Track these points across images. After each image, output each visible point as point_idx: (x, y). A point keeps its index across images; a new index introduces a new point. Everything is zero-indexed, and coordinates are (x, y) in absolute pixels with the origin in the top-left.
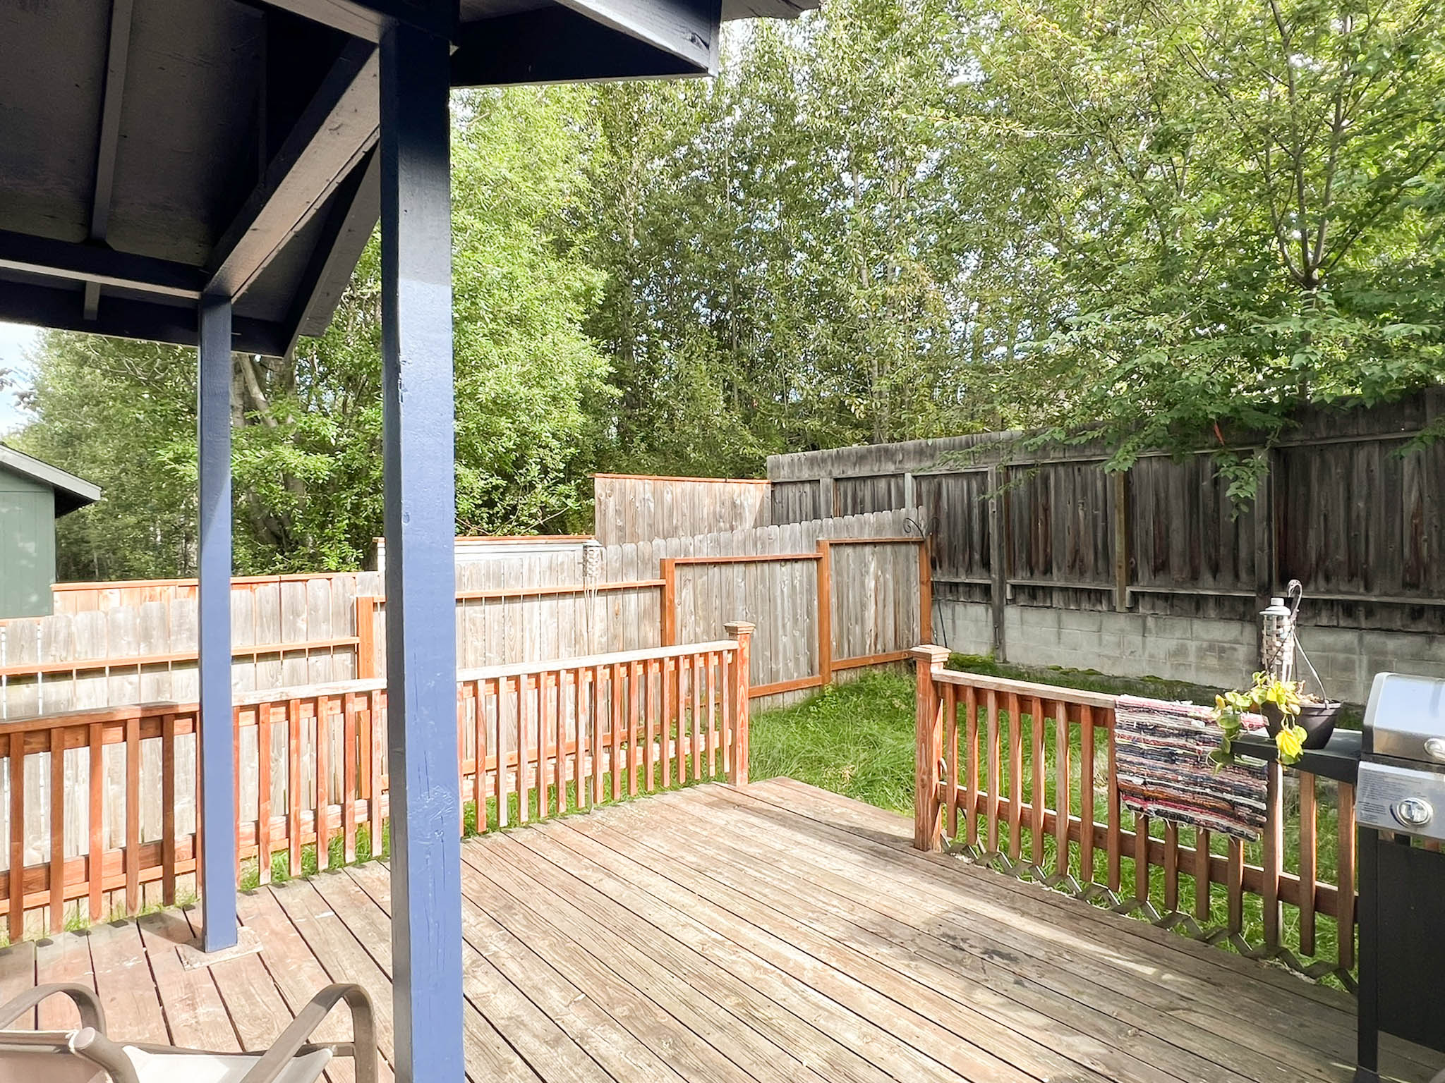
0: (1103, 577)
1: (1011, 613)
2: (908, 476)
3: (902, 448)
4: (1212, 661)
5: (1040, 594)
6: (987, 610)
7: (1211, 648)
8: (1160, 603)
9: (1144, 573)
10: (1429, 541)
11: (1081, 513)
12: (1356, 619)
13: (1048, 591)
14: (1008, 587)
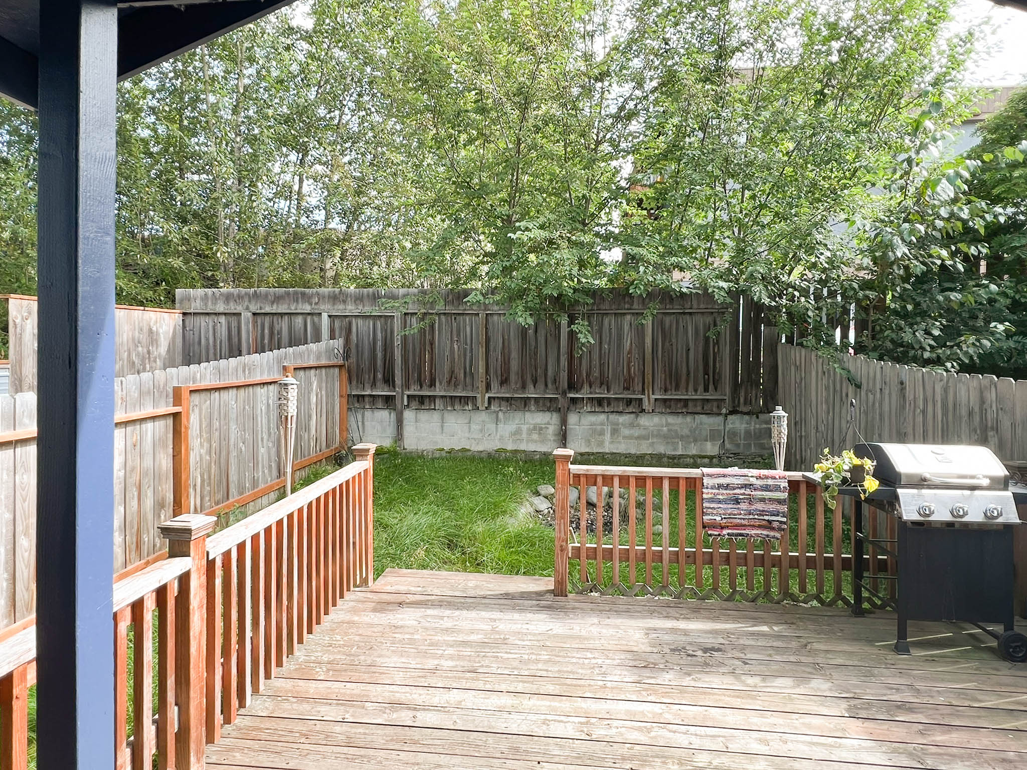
0: (469, 388)
1: (408, 415)
2: (325, 316)
3: (318, 294)
4: (535, 436)
5: (427, 401)
6: (390, 414)
7: (535, 428)
8: (503, 403)
9: (495, 385)
10: (634, 366)
11: (456, 346)
12: (603, 407)
13: (432, 398)
14: (405, 397)
